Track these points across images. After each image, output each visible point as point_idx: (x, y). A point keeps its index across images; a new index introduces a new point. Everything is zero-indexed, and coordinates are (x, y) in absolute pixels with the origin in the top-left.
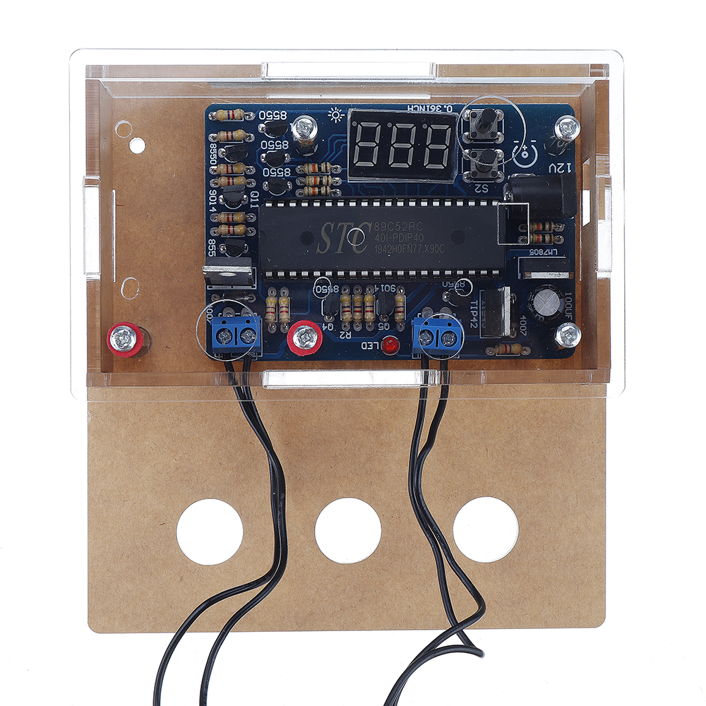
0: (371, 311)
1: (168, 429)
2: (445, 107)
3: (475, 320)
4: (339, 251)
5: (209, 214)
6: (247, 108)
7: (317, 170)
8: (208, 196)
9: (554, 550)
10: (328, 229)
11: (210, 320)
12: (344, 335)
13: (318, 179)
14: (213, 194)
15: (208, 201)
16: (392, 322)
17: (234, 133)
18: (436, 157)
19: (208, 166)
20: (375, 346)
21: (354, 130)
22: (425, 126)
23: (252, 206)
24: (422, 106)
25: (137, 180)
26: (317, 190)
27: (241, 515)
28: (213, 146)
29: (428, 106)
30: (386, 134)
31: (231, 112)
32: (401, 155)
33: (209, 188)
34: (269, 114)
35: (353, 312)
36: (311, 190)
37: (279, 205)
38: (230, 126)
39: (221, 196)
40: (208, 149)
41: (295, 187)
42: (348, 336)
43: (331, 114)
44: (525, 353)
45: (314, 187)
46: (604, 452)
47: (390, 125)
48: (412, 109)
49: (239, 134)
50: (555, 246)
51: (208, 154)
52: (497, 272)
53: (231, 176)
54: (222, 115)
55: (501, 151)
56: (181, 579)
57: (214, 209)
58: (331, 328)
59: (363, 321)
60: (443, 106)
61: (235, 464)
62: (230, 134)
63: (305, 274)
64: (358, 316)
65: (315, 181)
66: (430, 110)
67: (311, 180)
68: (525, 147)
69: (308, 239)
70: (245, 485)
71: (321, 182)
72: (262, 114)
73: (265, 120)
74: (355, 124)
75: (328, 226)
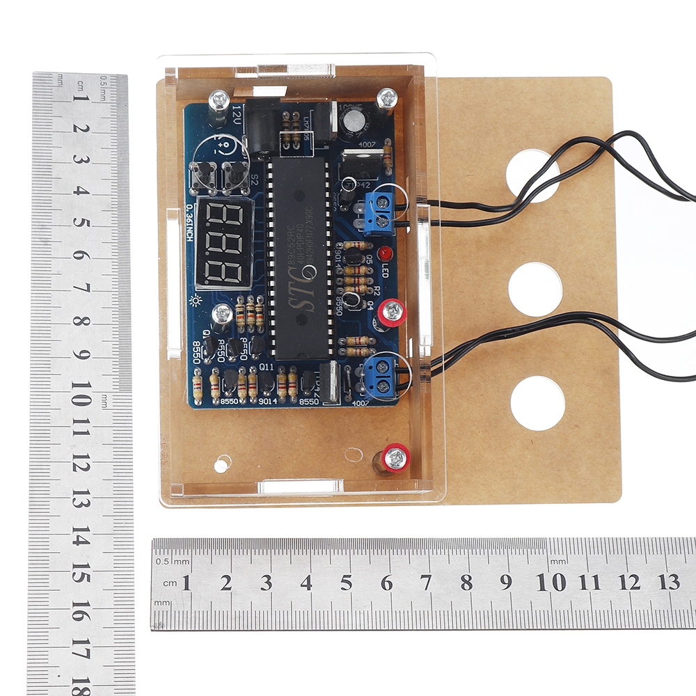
0: (359, 268)
1: (454, 438)
2: (188, 210)
3: (363, 185)
4: (312, 293)
5: (279, 405)
6: (191, 375)
7: (242, 315)
8: (264, 406)
9: (549, 119)
10: (294, 303)
11: (366, 403)
12: (377, 292)
13: (249, 314)
14: (262, 401)
15: (268, 406)
16: (366, 252)
17: (212, 383)
18: (233, 215)
19: (239, 405)
20: (385, 267)
21: (212, 283)
22: (208, 224)
23: (272, 369)
24: (187, 229)
25: (249, 466)
26: (258, 315)
27: (524, 378)
28: (223, 401)
29: (188, 225)
30: (214, 256)
31: (194, 387)
32: (232, 244)
33: (257, 405)
34: (196, 355)
35: (358, 285)
36: (259, 320)
37: (274, 344)
38: (206, 387)
39: (265, 393)
40: (225, 406)
41: (256, 333)
42: (378, 288)
43: (195, 305)
44: (390, 144)
45: (256, 318)
46: (468, 79)
47: (207, 253)
48: (190, 238)
49: (212, 379)
50: (301, 118)
51: (229, 406)
52: (327, 164)
53: (248, 386)
54: (197, 394)
55: (223, 164)
56: (577, 426)
57: (275, 401)
58: (371, 303)
59: (366, 276)
60: (187, 212)
61: (482, 383)
62: (213, 387)
63: (330, 322)
64: (362, 280)
65: (251, 316)
66: (190, 223)
67: (250, 320)
68: (220, 145)
69: (302, 319)
70: (499, 375)
71: (251, 312)
72: (195, 361)
73: (200, 359)
74: (207, 282)
75: (292, 302)
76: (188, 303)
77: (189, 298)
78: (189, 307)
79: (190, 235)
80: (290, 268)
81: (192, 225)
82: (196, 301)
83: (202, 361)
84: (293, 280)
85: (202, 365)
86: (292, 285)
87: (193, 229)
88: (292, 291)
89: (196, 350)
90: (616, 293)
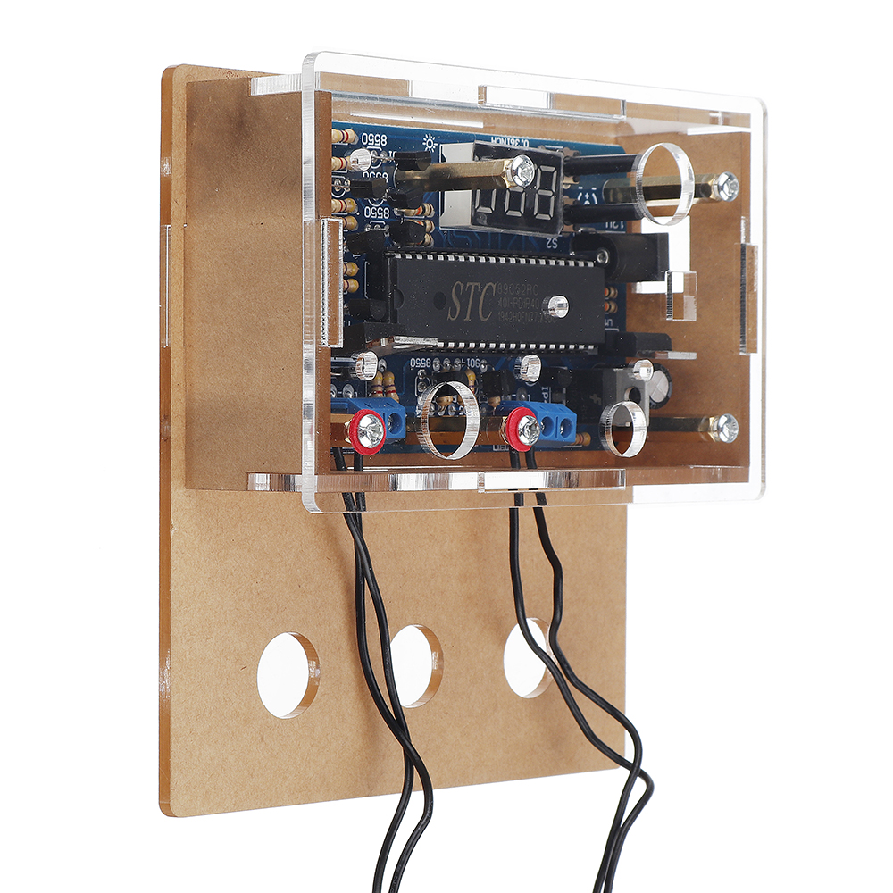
4: (468, 318)
10: (458, 290)
18: (544, 205)
37: (407, 257)
43: (425, 141)
69: (441, 301)
73: (368, 145)
75: (458, 286)
76: (428, 132)
77: (434, 134)
78: (422, 134)
80: (494, 286)
82: (430, 144)
84: (482, 289)
85: (361, 146)
86: (476, 286)
88: (470, 287)
89: (377, 138)
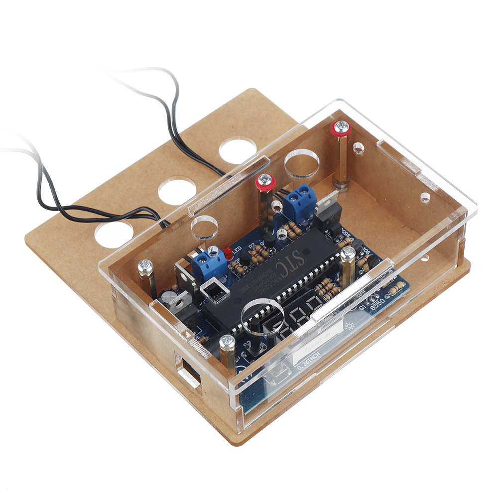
4: (287, 258)
6: (392, 298)
10: (301, 262)
24: (313, 360)
29: (311, 362)
34: (380, 304)
60: (304, 367)
66: (308, 361)
69: (306, 252)
72: (383, 302)
73: (379, 300)
76: (354, 329)
79: (315, 356)
80: (283, 277)
81: (308, 359)
82: (349, 326)
83: (379, 299)
84: (289, 271)
85: (382, 297)
86: (292, 269)
87: (311, 357)
88: (295, 267)
89: (376, 306)
90: (144, 157)
